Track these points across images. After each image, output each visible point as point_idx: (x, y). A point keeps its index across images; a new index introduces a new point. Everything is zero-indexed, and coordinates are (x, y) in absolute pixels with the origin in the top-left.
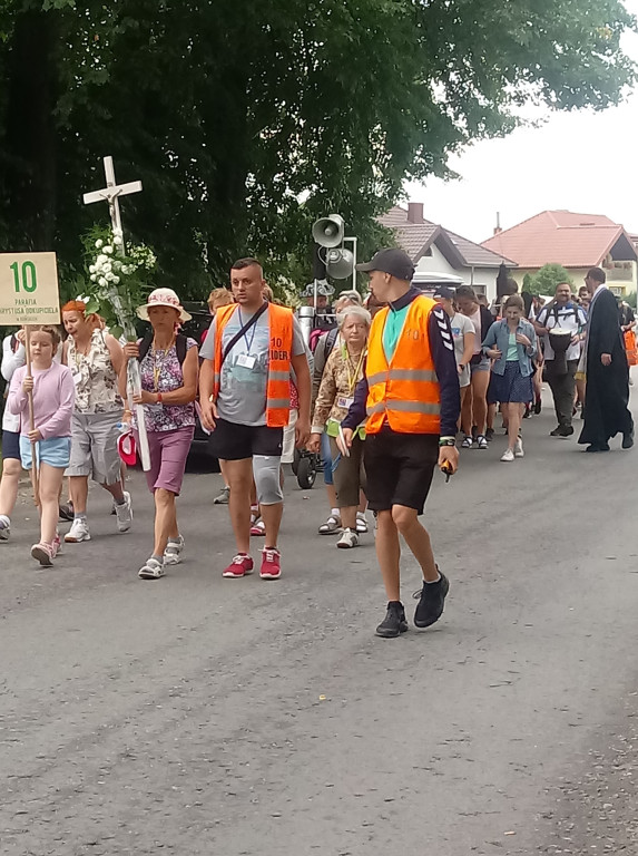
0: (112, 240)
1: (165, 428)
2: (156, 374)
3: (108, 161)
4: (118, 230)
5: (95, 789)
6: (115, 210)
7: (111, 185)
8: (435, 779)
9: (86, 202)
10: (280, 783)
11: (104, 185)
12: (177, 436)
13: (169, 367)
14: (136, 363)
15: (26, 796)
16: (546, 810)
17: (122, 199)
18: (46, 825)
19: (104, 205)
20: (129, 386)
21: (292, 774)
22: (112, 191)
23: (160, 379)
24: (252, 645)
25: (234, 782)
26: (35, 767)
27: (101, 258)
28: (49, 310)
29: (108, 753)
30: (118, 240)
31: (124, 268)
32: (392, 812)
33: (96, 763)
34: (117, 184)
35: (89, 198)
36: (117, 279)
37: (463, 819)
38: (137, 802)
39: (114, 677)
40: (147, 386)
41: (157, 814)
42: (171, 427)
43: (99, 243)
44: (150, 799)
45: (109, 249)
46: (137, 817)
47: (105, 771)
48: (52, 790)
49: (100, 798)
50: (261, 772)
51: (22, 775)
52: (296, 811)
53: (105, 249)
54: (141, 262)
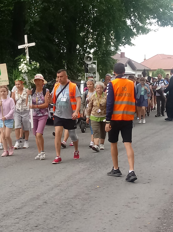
0: (26, 60)
1: (39, 115)
2: (37, 99)
4: (28, 57)
5: (37, 212)
6: (27, 51)
7: (26, 43)
8: (129, 208)
9: (19, 48)
10: (87, 210)
12: (43, 118)
13: (41, 97)
14: (31, 96)
15: (18, 214)
16: (159, 217)
18: (24, 221)
19: (24, 49)
20: (28, 103)
21: (90, 207)
22: (27, 45)
23: (38, 101)
24: (79, 172)
25: (74, 210)
26: (21, 206)
28: (5, 81)
29: (40, 202)
30: (28, 60)
32: (117, 218)
33: (37, 204)
34: (28, 43)
36: (27, 71)
37: (136, 219)
38: (48, 215)
39: (42, 181)
40: (34, 103)
41: (54, 218)
42: (41, 115)
43: (22, 60)
44: (52, 214)
45: (26, 62)
46: (48, 219)
47: (40, 207)
48: (25, 212)
49: (38, 214)
50: (81, 207)
51: (17, 208)
52: (91, 217)
53: (24, 62)
54: (35, 66)
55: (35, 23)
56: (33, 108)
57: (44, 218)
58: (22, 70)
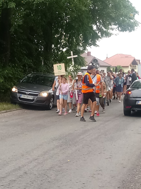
2: (78, 85)
3: (72, 52)
4: (73, 63)
5: (18, 180)
6: (73, 59)
8: (94, 179)
10: (60, 179)
11: (71, 56)
13: (80, 84)
15: (3, 182)
16: (119, 186)
17: (74, 58)
18: (8, 188)
21: (62, 177)
22: (72, 57)
23: (79, 86)
24: (53, 149)
25: (49, 179)
26: (5, 175)
27: (71, 67)
29: (21, 173)
30: (73, 64)
31: (75, 69)
32: (85, 186)
33: (19, 174)
35: (68, 58)
36: (73, 70)
37: (100, 188)
38: (28, 183)
39: (23, 155)
41: (32, 186)
42: (80, 93)
43: (70, 65)
44: (31, 183)
45: (72, 66)
46: (28, 187)
47: (21, 176)
48: (9, 180)
49: (20, 182)
50: (55, 177)
51: (2, 177)
52: (63, 186)
53: (71, 66)
54: (78, 68)
55: (19, 26)
56: (77, 89)
57: (24, 186)
58: (71, 70)
